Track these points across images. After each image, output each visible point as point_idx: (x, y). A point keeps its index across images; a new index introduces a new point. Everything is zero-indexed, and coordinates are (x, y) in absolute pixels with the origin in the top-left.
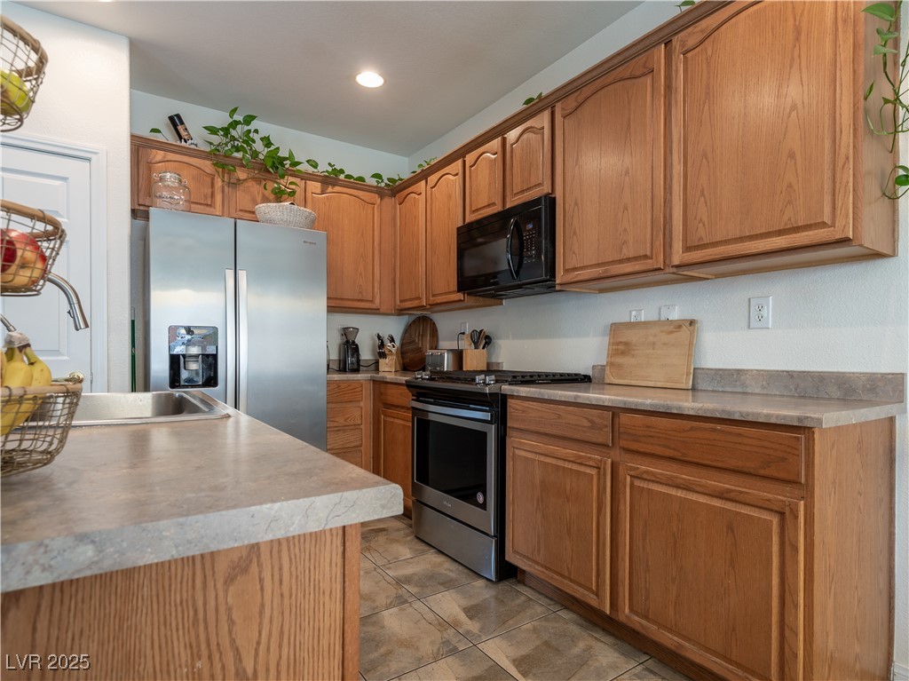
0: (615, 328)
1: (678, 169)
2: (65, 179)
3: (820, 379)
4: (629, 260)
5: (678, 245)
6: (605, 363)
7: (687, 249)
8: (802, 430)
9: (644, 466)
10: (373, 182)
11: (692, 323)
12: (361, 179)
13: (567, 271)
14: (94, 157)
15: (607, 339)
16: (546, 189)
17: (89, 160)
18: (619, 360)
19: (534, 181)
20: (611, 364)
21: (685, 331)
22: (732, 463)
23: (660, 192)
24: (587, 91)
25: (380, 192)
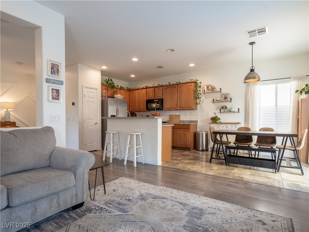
0: (170, 116)
1: (179, 99)
2: (94, 93)
3: (191, 121)
4: (173, 108)
5: (179, 107)
6: (169, 120)
7: (180, 108)
8: (189, 125)
9: (177, 130)
10: (127, 89)
11: (179, 115)
12: (124, 88)
13: (165, 108)
14: (98, 89)
15: (169, 117)
16: (162, 97)
17: (97, 90)
18: (171, 120)
19: (160, 96)
20: (170, 120)
21: (178, 117)
22: (185, 128)
23: (177, 101)
24: (167, 87)
25: (127, 90)
